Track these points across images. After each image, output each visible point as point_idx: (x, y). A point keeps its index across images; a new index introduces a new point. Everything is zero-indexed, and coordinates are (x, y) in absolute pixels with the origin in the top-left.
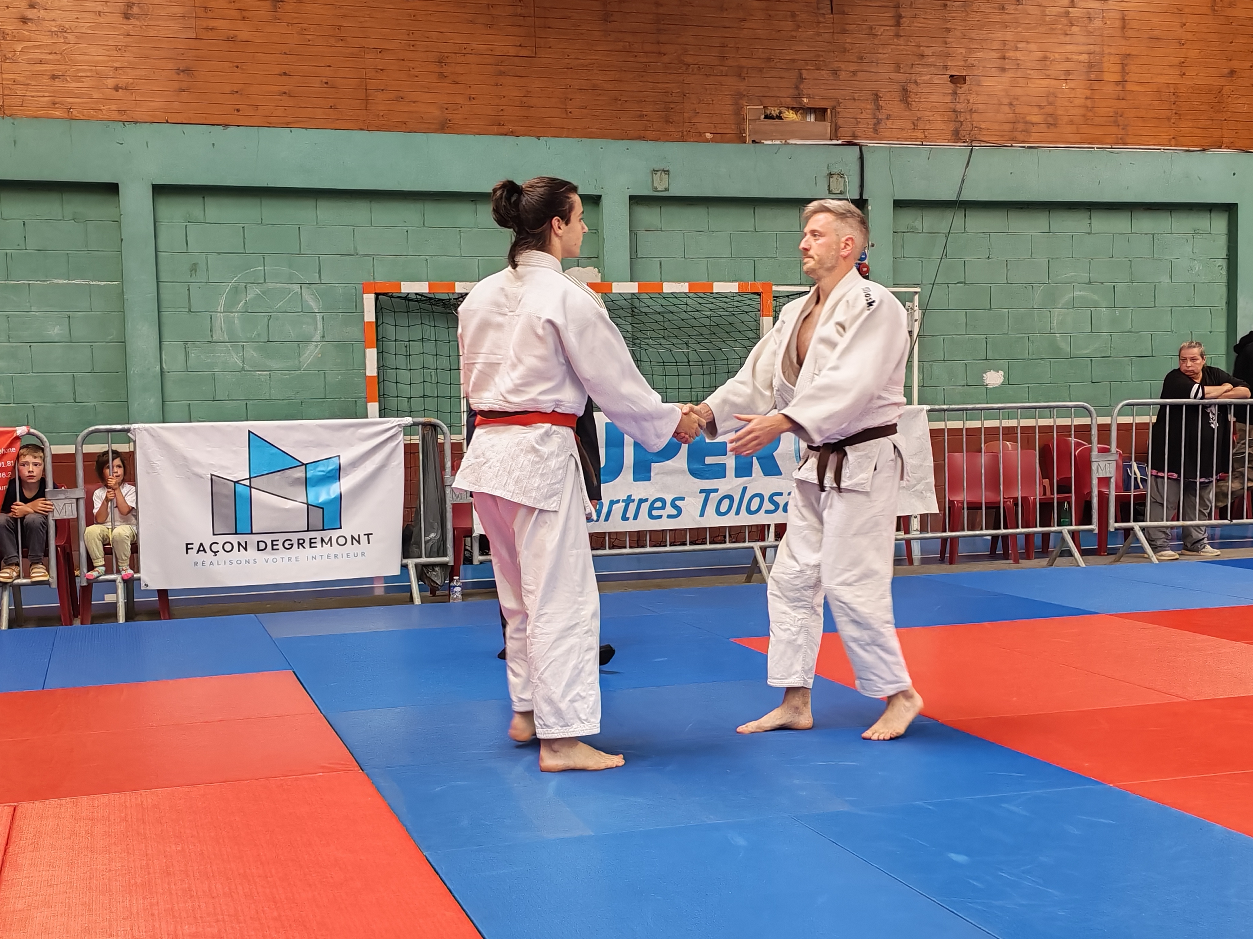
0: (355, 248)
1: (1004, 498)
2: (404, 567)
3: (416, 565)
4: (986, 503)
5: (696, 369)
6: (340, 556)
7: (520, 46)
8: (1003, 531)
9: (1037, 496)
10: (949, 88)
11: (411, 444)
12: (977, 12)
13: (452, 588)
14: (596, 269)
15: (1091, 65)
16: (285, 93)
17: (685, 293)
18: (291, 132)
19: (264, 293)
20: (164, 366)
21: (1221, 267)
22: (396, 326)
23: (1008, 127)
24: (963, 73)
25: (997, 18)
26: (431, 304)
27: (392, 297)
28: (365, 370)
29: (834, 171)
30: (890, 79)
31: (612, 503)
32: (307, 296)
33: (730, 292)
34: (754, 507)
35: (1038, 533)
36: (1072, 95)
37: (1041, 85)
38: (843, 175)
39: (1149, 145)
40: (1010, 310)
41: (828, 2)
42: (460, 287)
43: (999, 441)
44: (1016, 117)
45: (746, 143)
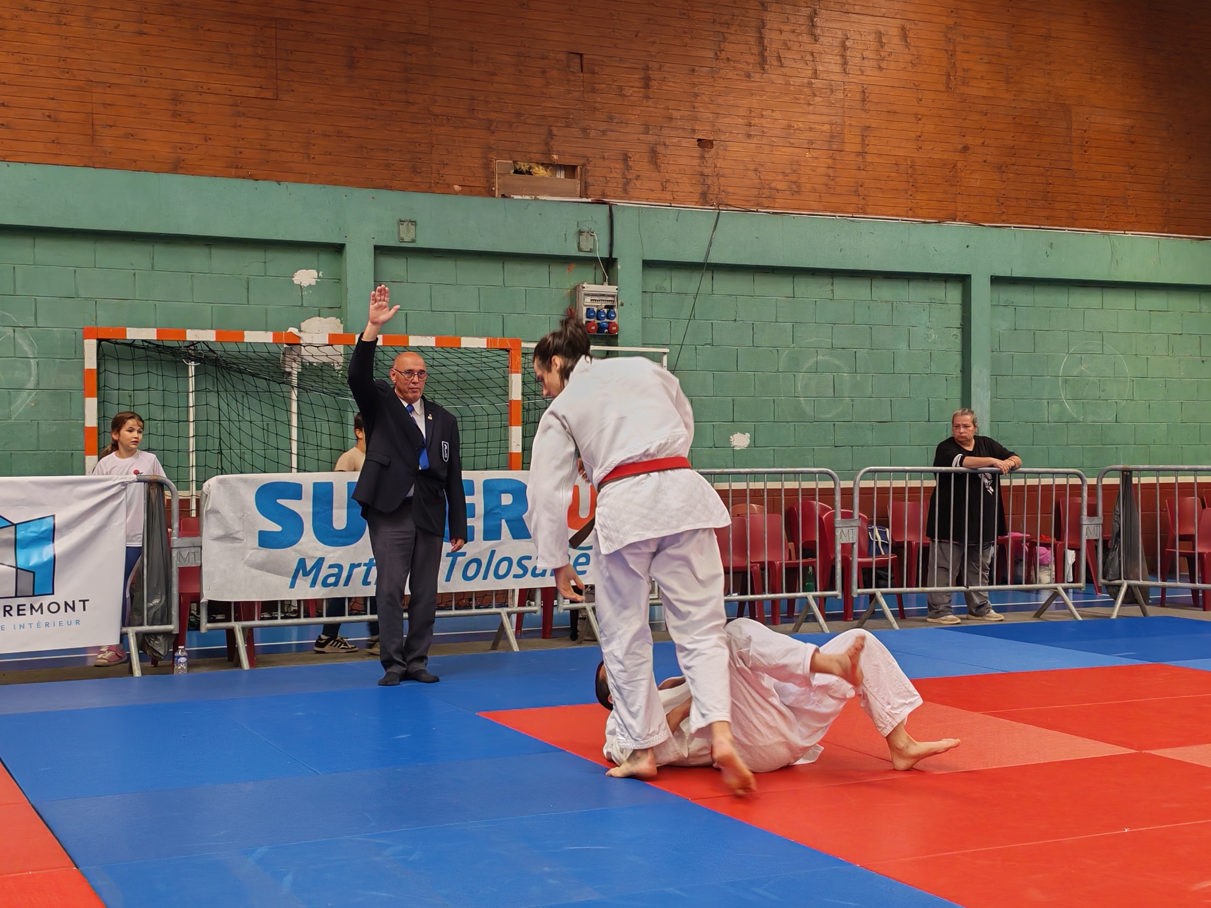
0: (76, 290)
1: (751, 563)
2: (123, 637)
3: (137, 634)
4: (733, 568)
6: (51, 624)
7: (261, 87)
8: (750, 597)
9: (783, 560)
10: (697, 152)
12: (724, 79)
13: (176, 659)
14: (338, 319)
15: (832, 136)
16: (3, 125)
17: (432, 347)
18: (8, 166)
21: (955, 337)
22: (119, 374)
23: (756, 192)
24: (710, 137)
25: (743, 85)
26: (160, 352)
27: (117, 343)
28: (84, 420)
29: (585, 228)
30: (639, 139)
31: (353, 566)
32: (20, 340)
33: (479, 348)
34: (502, 572)
35: (783, 599)
36: (814, 165)
37: (785, 152)
38: (593, 233)
39: (888, 215)
40: (756, 373)
41: (577, 60)
42: (192, 335)
43: (745, 502)
44: (761, 183)
45: (495, 197)
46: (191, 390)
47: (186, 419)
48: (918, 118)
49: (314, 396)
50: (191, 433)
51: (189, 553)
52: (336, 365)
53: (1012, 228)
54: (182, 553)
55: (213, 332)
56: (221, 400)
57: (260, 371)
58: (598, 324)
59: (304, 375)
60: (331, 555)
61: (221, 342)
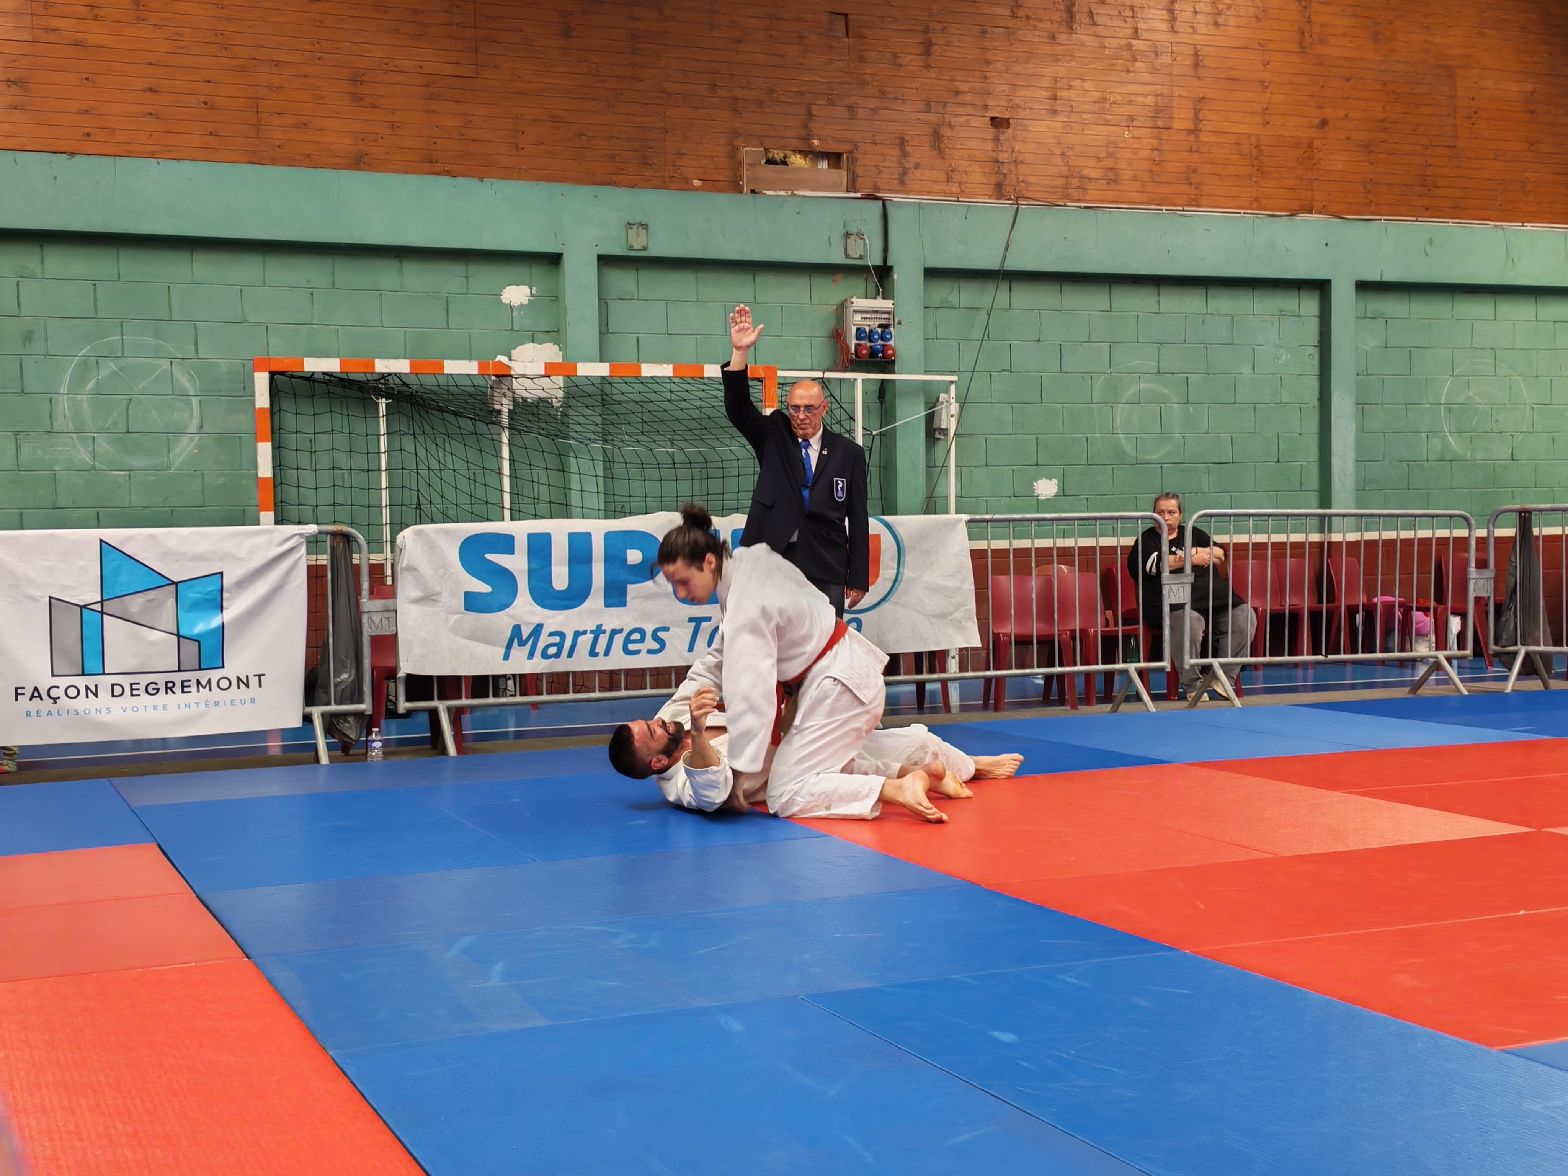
0: (243, 314)
1: (1059, 630)
2: (307, 719)
3: (323, 715)
4: (1037, 636)
5: (682, 473)
6: (221, 703)
7: (457, 63)
8: (1058, 669)
9: (1098, 629)
10: (990, 132)
11: (317, 566)
12: (1022, 41)
13: (369, 743)
14: (556, 345)
15: (1158, 111)
16: (150, 114)
17: (669, 378)
18: (158, 163)
19: (122, 369)
21: (1311, 357)
22: (297, 414)
23: (1060, 182)
24: (1006, 114)
25: (1046, 49)
26: (344, 387)
27: (292, 377)
28: (256, 470)
29: (853, 229)
30: (919, 119)
31: (577, 634)
32: (179, 374)
35: (1100, 672)
36: (1136, 146)
37: (1099, 132)
38: (863, 235)
39: (1227, 208)
40: (1065, 405)
41: (841, 23)
42: (382, 366)
43: (1052, 562)
44: (1070, 170)
45: (742, 192)
46: (382, 433)
47: (377, 468)
48: (1264, 85)
49: (529, 439)
50: (384, 485)
51: (381, 619)
52: (554, 400)
53: (1383, 221)
54: (374, 619)
55: (407, 362)
56: (418, 444)
57: (464, 408)
58: (871, 347)
59: (516, 413)
60: (551, 621)
61: (416, 374)
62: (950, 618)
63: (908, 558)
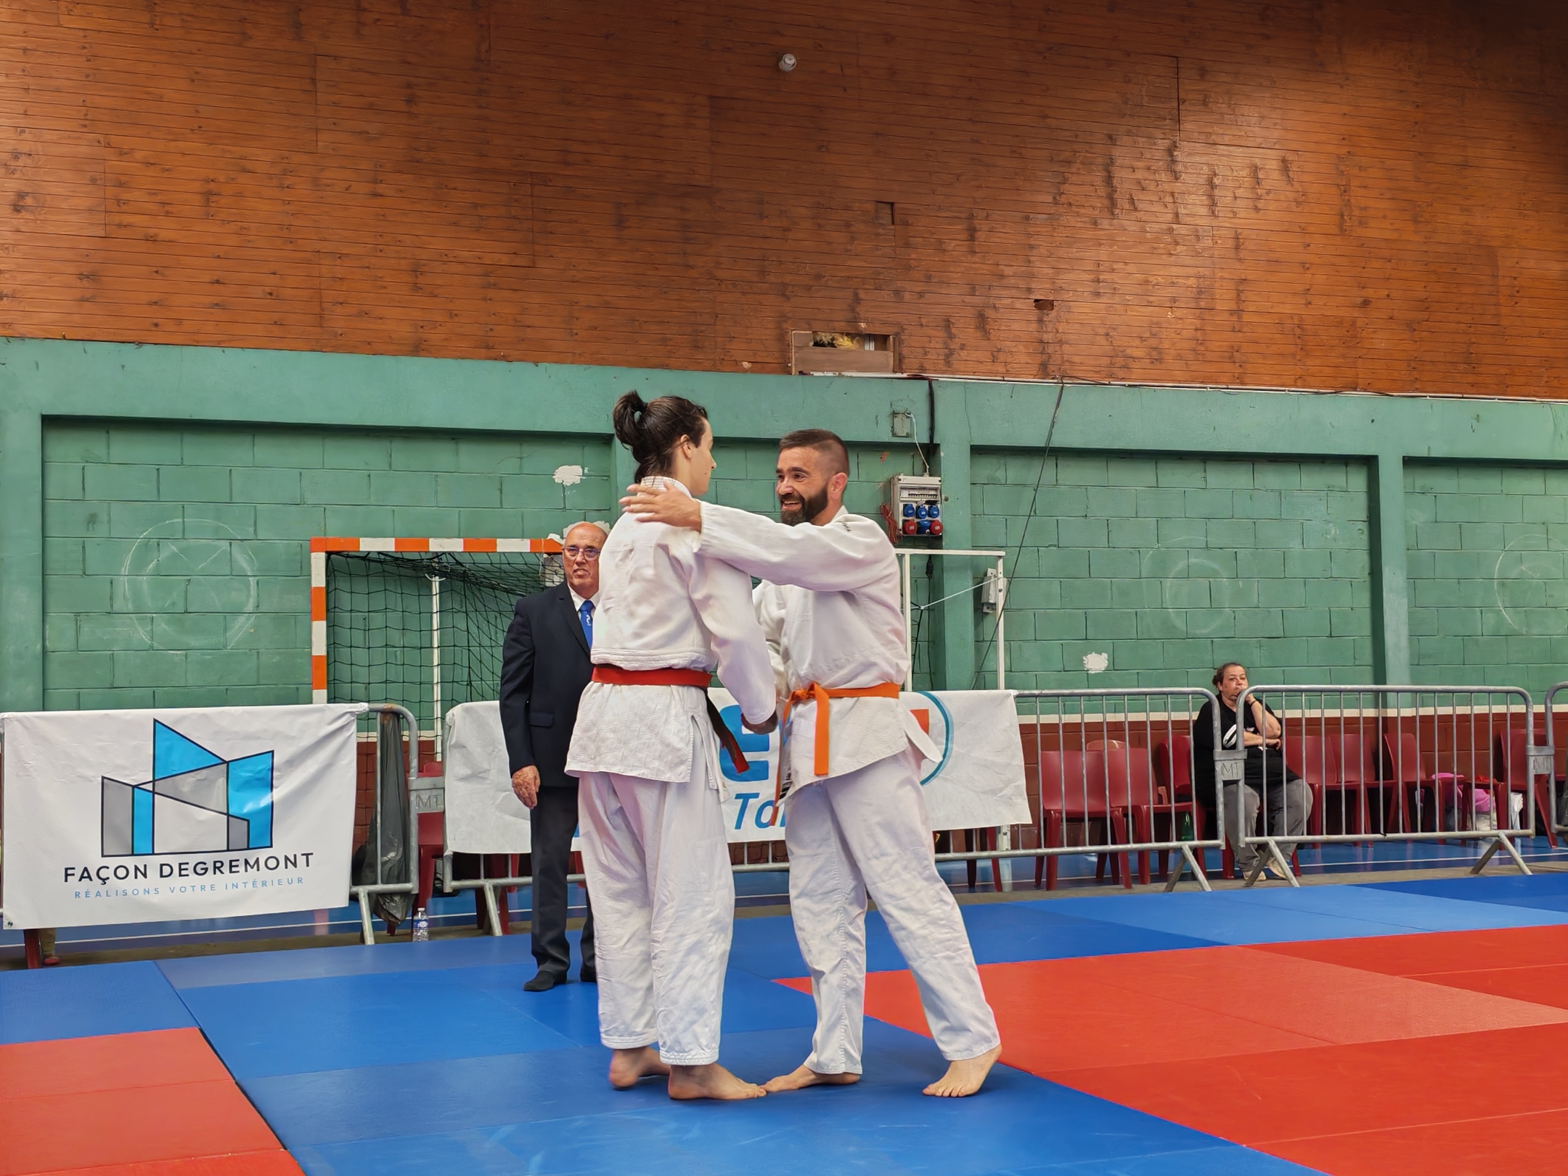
0: (302, 496)
1: (1111, 807)
2: (354, 898)
3: (370, 894)
4: (1088, 813)
6: (269, 883)
7: (515, 253)
8: (1110, 847)
9: (1151, 806)
10: (1034, 314)
11: (368, 743)
12: (1065, 226)
13: (415, 924)
15: (1200, 291)
16: (217, 305)
18: (223, 352)
19: (182, 551)
20: (47, 643)
21: (1360, 532)
22: (352, 593)
23: (1105, 361)
24: (1050, 297)
25: (1089, 234)
26: (398, 566)
27: (348, 556)
28: (311, 648)
29: (898, 409)
30: (964, 301)
32: (237, 555)
35: (1154, 850)
36: (1179, 326)
37: (1142, 312)
38: (909, 414)
39: (1271, 385)
40: (1113, 580)
41: (888, 211)
42: (436, 545)
43: (1103, 738)
44: (1114, 349)
45: (791, 374)
46: (435, 611)
47: (429, 646)
48: (1305, 266)
50: (436, 662)
51: (429, 797)
53: (1428, 398)
54: (422, 797)
55: (461, 541)
56: (470, 622)
57: (516, 586)
58: (918, 523)
61: (469, 552)
62: (1000, 795)
63: (956, 734)
